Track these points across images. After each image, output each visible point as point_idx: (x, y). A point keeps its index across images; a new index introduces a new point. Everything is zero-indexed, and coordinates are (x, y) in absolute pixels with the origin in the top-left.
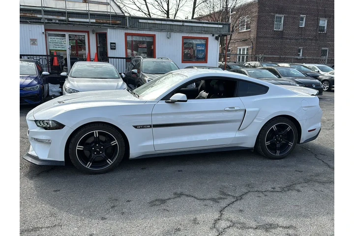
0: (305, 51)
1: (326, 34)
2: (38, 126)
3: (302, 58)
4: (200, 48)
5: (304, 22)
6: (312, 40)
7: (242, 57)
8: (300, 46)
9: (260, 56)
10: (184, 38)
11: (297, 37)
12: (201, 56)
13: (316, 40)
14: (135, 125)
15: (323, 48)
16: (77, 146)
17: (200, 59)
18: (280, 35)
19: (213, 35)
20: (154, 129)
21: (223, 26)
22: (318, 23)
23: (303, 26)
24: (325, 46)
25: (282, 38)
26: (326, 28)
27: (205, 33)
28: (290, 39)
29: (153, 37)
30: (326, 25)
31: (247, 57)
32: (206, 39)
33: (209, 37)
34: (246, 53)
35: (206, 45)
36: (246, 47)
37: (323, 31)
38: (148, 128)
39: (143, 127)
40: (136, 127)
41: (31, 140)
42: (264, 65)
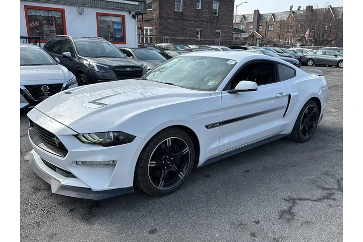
0: (203, 33)
1: (218, 17)
2: (84, 142)
3: (201, 40)
4: (117, 27)
5: (200, 4)
6: (207, 22)
7: (146, 38)
8: (199, 28)
9: (166, 38)
10: (98, 14)
11: (195, 19)
12: (118, 36)
13: (211, 22)
14: (207, 124)
15: (217, 31)
16: (150, 162)
17: (117, 39)
18: (181, 16)
19: (130, 13)
20: (223, 127)
21: (140, 4)
22: (212, 6)
23: (200, 8)
24: (218, 29)
25: (182, 19)
26: (218, 11)
27: (122, 10)
28: (190, 21)
29: (62, 11)
30: (218, 9)
31: (151, 38)
32: (123, 17)
33: (126, 14)
34: (149, 34)
35: (123, 23)
36: (149, 28)
37: (216, 13)
38: (217, 126)
39: (213, 126)
40: (207, 127)
41: (70, 166)
42: (178, 47)
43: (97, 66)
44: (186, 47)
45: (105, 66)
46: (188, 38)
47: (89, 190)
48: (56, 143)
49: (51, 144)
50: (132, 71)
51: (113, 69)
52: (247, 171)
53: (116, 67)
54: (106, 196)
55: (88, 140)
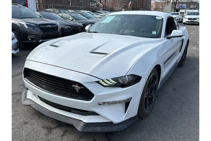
0: (73, 3)
2: (105, 86)
15: (81, 1)
39: (165, 62)
40: (164, 64)
41: (95, 107)
42: (62, 11)
43: (27, 25)
44: (66, 11)
45: (32, 24)
46: (65, 6)
47: (111, 124)
48: (77, 89)
49: (66, 91)
50: (51, 27)
51: (39, 26)
52: (175, 89)
53: (40, 25)
54: (126, 126)
55: (107, 84)
